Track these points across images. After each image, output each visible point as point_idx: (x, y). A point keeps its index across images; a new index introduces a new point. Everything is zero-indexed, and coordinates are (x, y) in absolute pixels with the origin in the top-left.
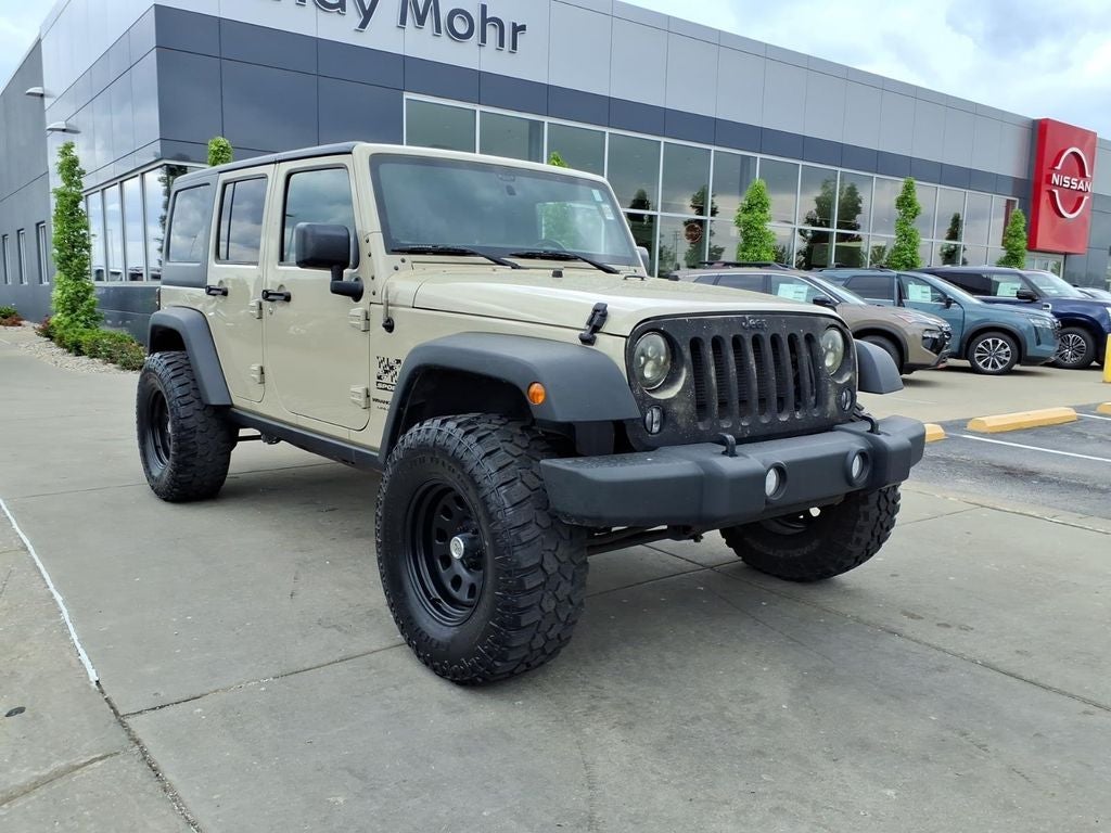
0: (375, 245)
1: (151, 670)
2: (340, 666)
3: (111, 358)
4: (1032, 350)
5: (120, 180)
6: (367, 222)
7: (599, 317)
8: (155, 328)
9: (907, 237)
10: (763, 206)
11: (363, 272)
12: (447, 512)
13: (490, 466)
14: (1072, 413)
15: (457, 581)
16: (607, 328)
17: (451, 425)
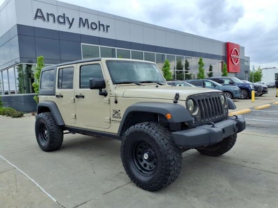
0: (110, 82)
1: (69, 197)
2: (118, 190)
3: (9, 115)
4: (235, 96)
5: (7, 69)
6: (107, 77)
7: (177, 96)
8: (39, 107)
9: (201, 71)
10: (168, 66)
11: (107, 89)
12: (141, 147)
13: (157, 135)
14: (250, 110)
15: (145, 165)
16: (180, 99)
17: (144, 126)
